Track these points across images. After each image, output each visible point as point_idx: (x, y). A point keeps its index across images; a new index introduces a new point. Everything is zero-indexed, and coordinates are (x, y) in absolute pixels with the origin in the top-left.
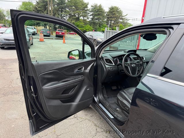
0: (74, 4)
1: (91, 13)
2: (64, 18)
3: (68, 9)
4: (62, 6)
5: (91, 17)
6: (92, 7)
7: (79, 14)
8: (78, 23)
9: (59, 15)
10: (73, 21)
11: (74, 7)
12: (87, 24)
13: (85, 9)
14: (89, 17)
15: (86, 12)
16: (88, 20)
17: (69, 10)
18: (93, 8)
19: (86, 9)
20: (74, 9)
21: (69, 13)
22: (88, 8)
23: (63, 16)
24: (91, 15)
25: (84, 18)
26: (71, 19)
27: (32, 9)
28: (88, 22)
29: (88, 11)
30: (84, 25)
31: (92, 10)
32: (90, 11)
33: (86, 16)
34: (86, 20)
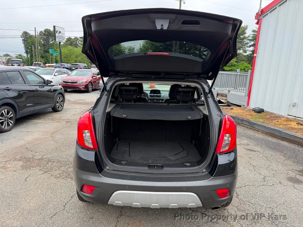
1: (252, 43)
5: (252, 48)
6: (254, 33)
9: (196, 49)
12: (243, 61)
14: (247, 49)
15: (242, 42)
16: (245, 54)
18: (256, 33)
19: (242, 37)
22: (247, 35)
24: (250, 46)
28: (244, 57)
29: (245, 40)
30: (236, 62)
31: (253, 37)
32: (249, 40)
33: (241, 48)
34: (241, 54)
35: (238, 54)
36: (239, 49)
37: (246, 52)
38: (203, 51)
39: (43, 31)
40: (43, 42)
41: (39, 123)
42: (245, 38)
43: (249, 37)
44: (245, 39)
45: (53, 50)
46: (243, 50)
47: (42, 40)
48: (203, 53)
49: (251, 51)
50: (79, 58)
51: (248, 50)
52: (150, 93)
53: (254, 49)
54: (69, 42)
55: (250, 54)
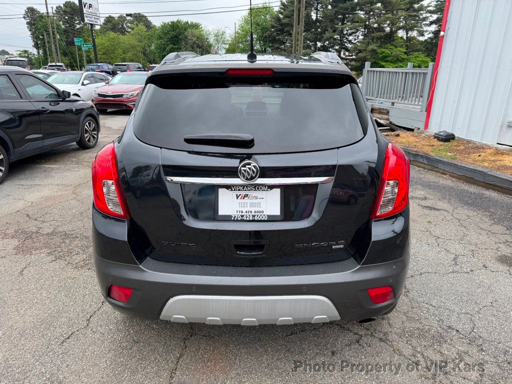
1: (435, 17)
2: (351, 38)
3: (362, 13)
5: (434, 28)
7: (392, 24)
8: (387, 51)
9: (334, 31)
10: (372, 47)
11: (379, 5)
12: (418, 51)
13: (413, 7)
14: (425, 28)
15: (416, 16)
16: (421, 39)
17: (366, 14)
19: (416, 6)
20: (378, 8)
23: (345, 32)
24: (432, 23)
25: (410, 33)
26: (366, 41)
27: (269, 25)
28: (420, 44)
29: (422, 12)
30: (405, 53)
31: (436, 6)
32: (430, 12)
33: (415, 27)
34: (414, 38)
35: (409, 39)
36: (412, 29)
37: (423, 35)
38: (346, 34)
39: (62, 6)
40: (63, 27)
41: (53, 169)
42: (421, 8)
43: (429, 6)
44: (423, 11)
45: (81, 39)
46: (418, 30)
47: (61, 23)
48: (347, 39)
49: (433, 33)
50: (129, 54)
51: (426, 31)
52: (246, 109)
53: (437, 29)
54: (109, 25)
55: (430, 38)
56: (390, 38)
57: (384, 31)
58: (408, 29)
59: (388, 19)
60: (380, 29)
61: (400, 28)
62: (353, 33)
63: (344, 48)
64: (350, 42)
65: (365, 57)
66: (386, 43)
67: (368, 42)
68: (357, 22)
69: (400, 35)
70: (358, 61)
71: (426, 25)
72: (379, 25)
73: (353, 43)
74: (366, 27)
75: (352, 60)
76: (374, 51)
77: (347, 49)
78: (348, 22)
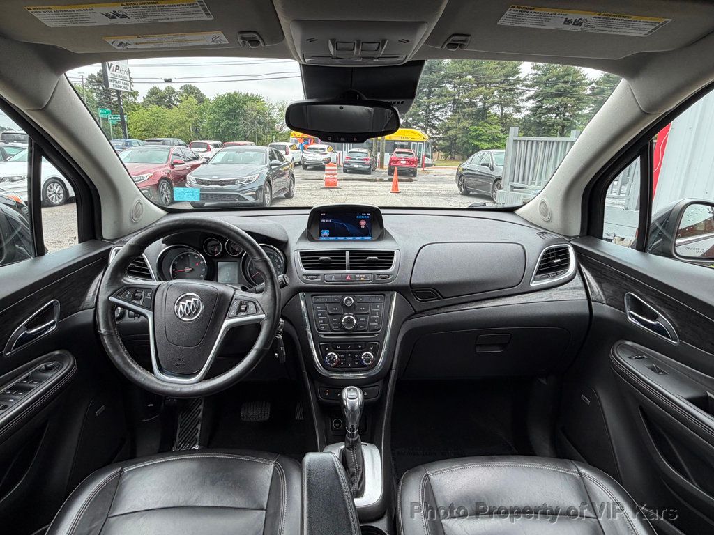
0: (470, 68)
1: (532, 92)
2: (437, 114)
3: (449, 87)
4: (431, 76)
5: (531, 104)
6: (536, 72)
7: (485, 99)
8: (481, 129)
9: (419, 106)
10: (464, 124)
11: (470, 77)
13: (508, 80)
14: (522, 104)
15: (511, 90)
16: (517, 116)
17: (455, 87)
18: (539, 72)
19: (511, 79)
20: (469, 81)
21: (452, 98)
22: (521, 76)
24: (529, 99)
25: (505, 109)
26: (457, 117)
28: (516, 122)
29: (518, 86)
30: (502, 131)
31: (533, 80)
32: (527, 86)
33: (511, 102)
34: (510, 115)
35: (505, 116)
36: (507, 105)
37: (519, 112)
38: (433, 109)
42: (518, 81)
43: (525, 80)
44: (519, 84)
45: (108, 110)
46: (514, 106)
48: (433, 115)
49: (530, 110)
51: (523, 107)
53: (535, 105)
54: (154, 98)
55: (528, 115)
56: (482, 114)
57: (476, 106)
58: (503, 105)
59: (481, 93)
60: (472, 105)
61: (494, 104)
62: (440, 108)
63: (429, 126)
64: (437, 118)
65: (455, 136)
66: (478, 120)
67: (459, 119)
68: (445, 96)
69: (493, 112)
70: (447, 140)
71: (523, 100)
72: (470, 100)
73: (439, 120)
74: (454, 102)
75: (439, 139)
76: (465, 129)
77: (433, 127)
78: (434, 95)
